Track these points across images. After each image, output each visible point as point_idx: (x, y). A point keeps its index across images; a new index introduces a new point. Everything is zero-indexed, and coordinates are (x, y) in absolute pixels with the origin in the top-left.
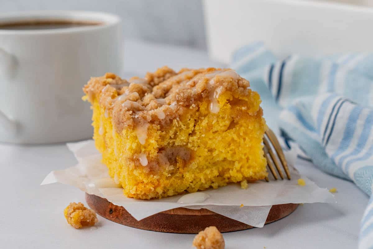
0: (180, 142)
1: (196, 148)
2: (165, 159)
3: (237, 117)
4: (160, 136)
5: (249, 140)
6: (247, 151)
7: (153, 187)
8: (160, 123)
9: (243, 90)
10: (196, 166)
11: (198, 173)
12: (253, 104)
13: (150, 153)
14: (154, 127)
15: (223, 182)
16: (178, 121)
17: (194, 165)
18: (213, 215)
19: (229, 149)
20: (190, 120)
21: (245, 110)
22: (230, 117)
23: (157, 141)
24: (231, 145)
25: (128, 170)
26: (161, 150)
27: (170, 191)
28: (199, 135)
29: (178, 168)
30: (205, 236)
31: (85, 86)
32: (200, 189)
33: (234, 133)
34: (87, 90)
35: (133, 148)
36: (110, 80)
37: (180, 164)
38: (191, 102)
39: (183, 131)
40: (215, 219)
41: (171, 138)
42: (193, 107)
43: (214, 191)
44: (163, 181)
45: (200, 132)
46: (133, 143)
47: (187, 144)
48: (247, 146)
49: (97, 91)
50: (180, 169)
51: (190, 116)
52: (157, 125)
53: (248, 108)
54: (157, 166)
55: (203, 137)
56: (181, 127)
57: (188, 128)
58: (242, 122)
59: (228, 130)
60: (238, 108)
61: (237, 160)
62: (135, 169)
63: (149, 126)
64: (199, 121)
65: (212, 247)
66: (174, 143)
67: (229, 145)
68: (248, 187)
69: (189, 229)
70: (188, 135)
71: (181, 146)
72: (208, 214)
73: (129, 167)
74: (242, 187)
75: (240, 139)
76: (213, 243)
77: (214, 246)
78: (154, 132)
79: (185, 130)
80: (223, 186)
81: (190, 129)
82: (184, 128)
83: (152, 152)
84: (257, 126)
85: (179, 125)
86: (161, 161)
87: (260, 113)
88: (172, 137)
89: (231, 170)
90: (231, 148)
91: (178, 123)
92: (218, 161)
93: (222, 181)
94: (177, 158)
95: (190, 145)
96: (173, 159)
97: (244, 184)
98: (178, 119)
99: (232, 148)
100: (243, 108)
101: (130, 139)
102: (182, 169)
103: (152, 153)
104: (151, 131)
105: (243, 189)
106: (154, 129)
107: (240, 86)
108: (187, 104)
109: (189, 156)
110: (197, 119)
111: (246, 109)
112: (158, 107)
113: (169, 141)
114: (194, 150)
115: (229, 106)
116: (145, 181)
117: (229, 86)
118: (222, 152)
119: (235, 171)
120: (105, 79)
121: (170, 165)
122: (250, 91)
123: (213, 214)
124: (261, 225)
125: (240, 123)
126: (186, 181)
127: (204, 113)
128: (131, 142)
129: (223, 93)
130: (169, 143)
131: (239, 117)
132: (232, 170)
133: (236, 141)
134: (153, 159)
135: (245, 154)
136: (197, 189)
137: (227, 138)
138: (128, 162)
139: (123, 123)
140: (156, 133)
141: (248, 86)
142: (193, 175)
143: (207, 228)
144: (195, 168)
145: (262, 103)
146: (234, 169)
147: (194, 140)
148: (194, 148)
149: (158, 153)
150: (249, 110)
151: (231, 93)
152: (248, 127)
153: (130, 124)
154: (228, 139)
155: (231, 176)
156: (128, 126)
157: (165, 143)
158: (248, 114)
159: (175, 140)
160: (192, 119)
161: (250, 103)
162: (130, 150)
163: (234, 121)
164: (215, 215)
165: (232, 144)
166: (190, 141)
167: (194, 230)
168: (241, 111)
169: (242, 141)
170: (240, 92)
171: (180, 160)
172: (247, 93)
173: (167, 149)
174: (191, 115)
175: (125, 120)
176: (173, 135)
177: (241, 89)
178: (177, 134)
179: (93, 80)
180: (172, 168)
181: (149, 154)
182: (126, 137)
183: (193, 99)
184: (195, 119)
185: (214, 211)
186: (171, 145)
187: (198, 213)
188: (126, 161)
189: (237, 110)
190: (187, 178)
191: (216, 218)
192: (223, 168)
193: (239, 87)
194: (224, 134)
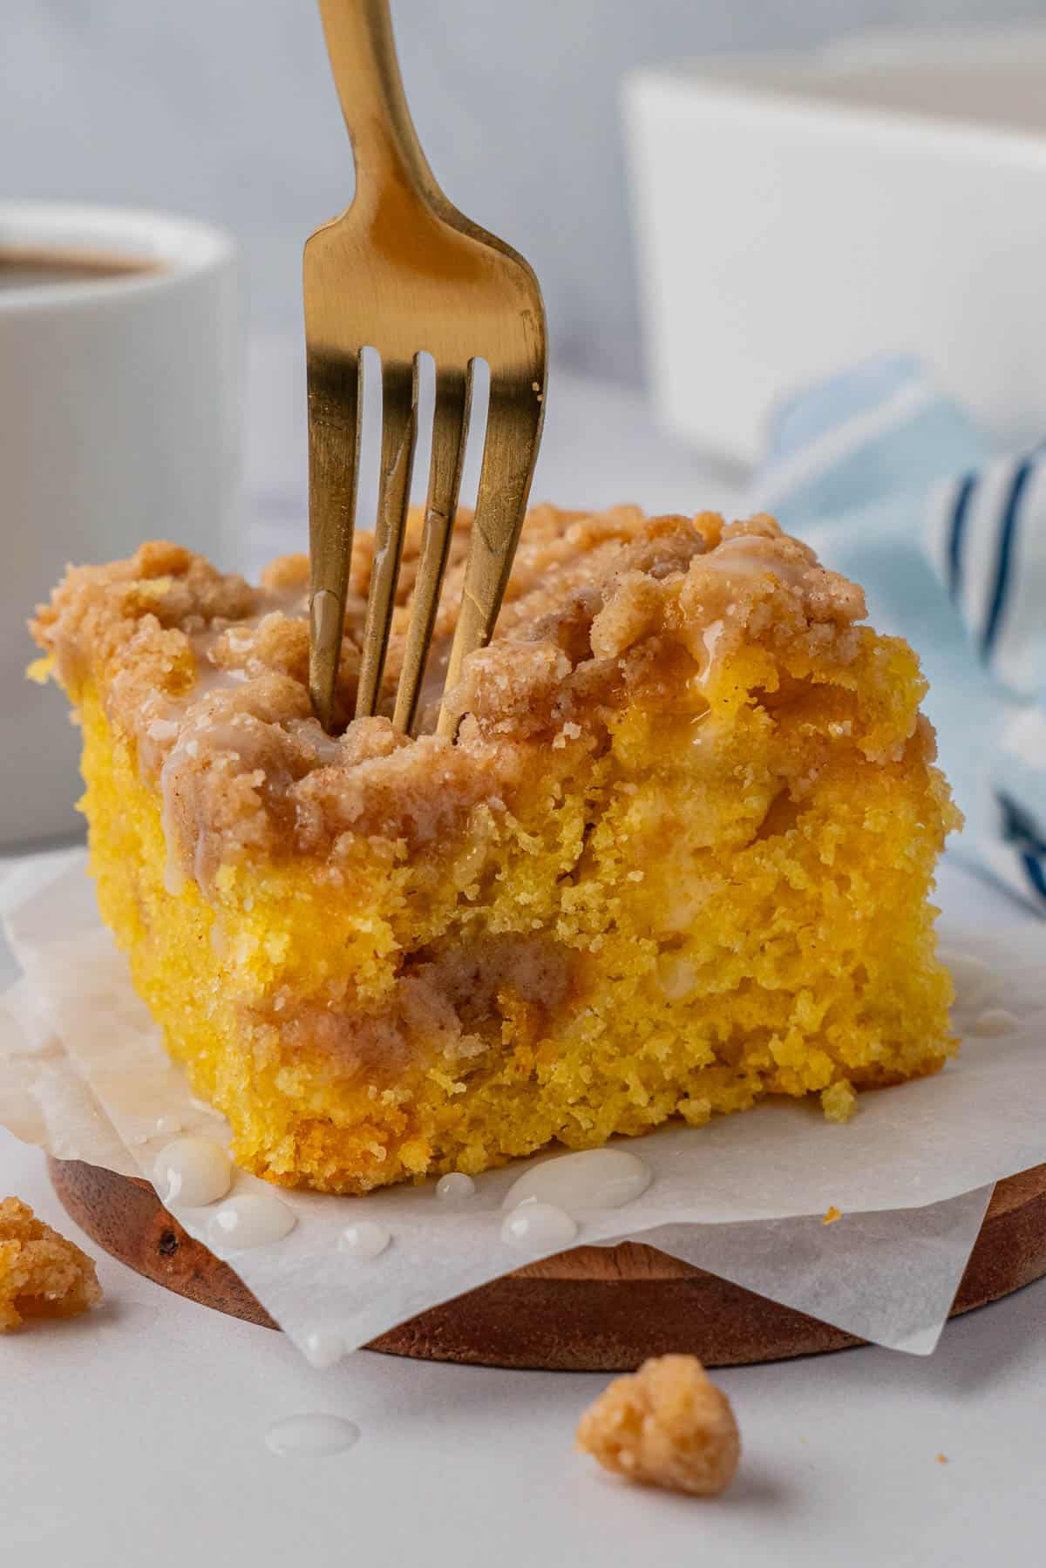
0: (510, 918)
1: (599, 937)
2: (439, 1004)
3: (805, 776)
4: (409, 892)
5: (867, 886)
6: (855, 941)
7: (380, 1144)
8: (407, 829)
9: (830, 638)
10: (601, 1026)
11: (611, 1058)
12: (882, 705)
13: (358, 979)
14: (376, 851)
15: (735, 1090)
16: (496, 815)
17: (587, 1025)
18: (679, 1281)
19: (764, 935)
20: (559, 805)
21: (844, 737)
22: (767, 774)
23: (392, 920)
24: (776, 915)
25: (251, 1068)
26: (412, 960)
27: (468, 1150)
28: (615, 874)
29: (509, 1047)
30: (638, 1405)
31: (41, 609)
32: (620, 1131)
33: (790, 855)
34: (50, 632)
35: (275, 961)
36: (161, 587)
37: (517, 1027)
38: (555, 714)
39: (528, 862)
40: (689, 1300)
41: (462, 900)
42: (567, 738)
43: (692, 1136)
44: (434, 1109)
45: (618, 861)
46: (270, 936)
47: (550, 924)
48: (858, 915)
49: (95, 643)
50: (518, 1050)
51: (557, 787)
52: (393, 840)
53: (861, 728)
54: (398, 1038)
55: (632, 883)
56: (517, 844)
57: (554, 846)
58: (830, 797)
59: (761, 842)
60: (810, 728)
61: (805, 987)
62: (285, 1061)
63: (352, 845)
64: (614, 804)
65: (678, 1460)
66: (480, 922)
67: (767, 911)
68: (857, 1110)
69: (560, 1350)
70: (552, 882)
71: (518, 938)
72: (659, 1274)
73: (250, 1052)
74: (828, 1114)
75: (818, 882)
76: (682, 1443)
77: (687, 1457)
78: (378, 878)
79: (537, 859)
80: (737, 1111)
81: (563, 852)
82: (534, 845)
83: (368, 975)
84: (905, 811)
85: (508, 835)
86: (415, 1013)
87: (920, 743)
88: (470, 897)
89: (775, 1036)
90: (776, 928)
91: (501, 825)
92: (711, 995)
93: (728, 1084)
94: (501, 999)
95: (563, 930)
96: (480, 1001)
97: (840, 1096)
98: (498, 803)
99: (783, 931)
100: (836, 729)
101: (254, 915)
102: (529, 1048)
103: (366, 981)
104: (362, 872)
105: (834, 1121)
106: (378, 862)
107: (819, 616)
108: (537, 726)
109: (563, 983)
110: (597, 795)
111: (849, 733)
112: (395, 747)
113: (454, 915)
114: (586, 949)
115: (762, 719)
116: (341, 1116)
117: (760, 622)
118: (729, 952)
119: (795, 1039)
120: (134, 586)
121: (464, 1033)
122: (868, 642)
123: (680, 1275)
124: (924, 1342)
125: (819, 802)
126: (551, 1098)
127: (634, 766)
128: (260, 931)
129: (728, 657)
130: (455, 927)
131: (813, 774)
132: (782, 1038)
133: (800, 893)
134: (372, 1010)
135: (847, 956)
136: (607, 1132)
137: (754, 885)
138: (250, 1028)
139: (218, 830)
140: (389, 877)
141: (857, 617)
142: (586, 1067)
143: (651, 1365)
144: (595, 1034)
145: (929, 695)
146: (793, 1029)
147: (584, 902)
148: (584, 938)
149: (396, 975)
150: (864, 734)
151: (772, 655)
152: (859, 823)
153: (256, 837)
154: (761, 886)
155: (775, 1067)
156: (245, 846)
157: (435, 928)
158: (864, 756)
159: (483, 909)
160: (569, 802)
161: (870, 699)
162: (258, 966)
163: (786, 792)
164: (692, 1281)
165: (780, 910)
166: (567, 906)
167: (585, 1352)
168: (826, 741)
169: (830, 890)
170: (817, 647)
171: (513, 1004)
172: (854, 653)
173: (448, 954)
174: (567, 782)
175: (227, 816)
176: (477, 887)
177: (825, 631)
178: (497, 877)
179: (77, 580)
180: (473, 1047)
181: (352, 983)
182: (236, 904)
183: (564, 700)
184: (589, 796)
185: (687, 1260)
186: (464, 932)
187: (606, 1266)
188: (239, 1022)
189: (806, 739)
190: (559, 1089)
191: (694, 1293)
192: (737, 1027)
193: (810, 620)
194: (738, 865)
